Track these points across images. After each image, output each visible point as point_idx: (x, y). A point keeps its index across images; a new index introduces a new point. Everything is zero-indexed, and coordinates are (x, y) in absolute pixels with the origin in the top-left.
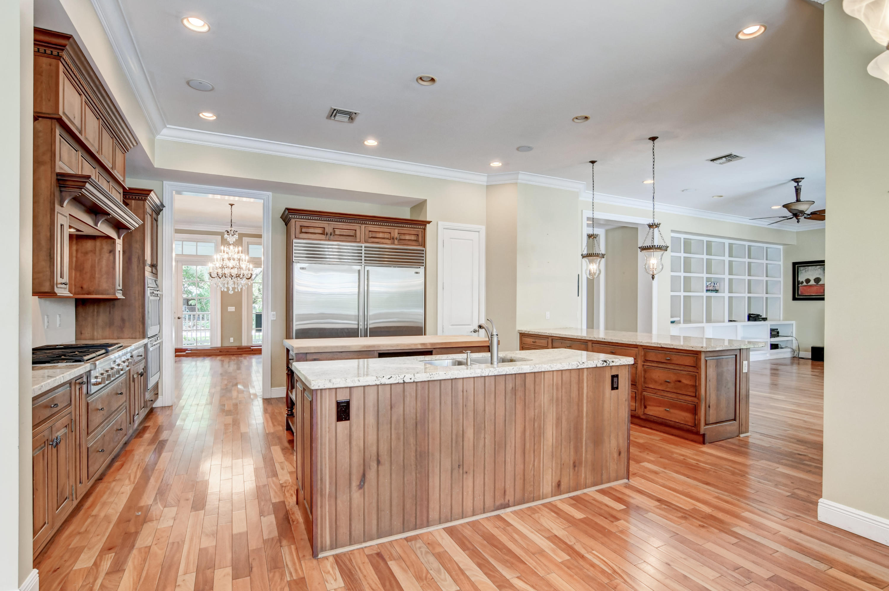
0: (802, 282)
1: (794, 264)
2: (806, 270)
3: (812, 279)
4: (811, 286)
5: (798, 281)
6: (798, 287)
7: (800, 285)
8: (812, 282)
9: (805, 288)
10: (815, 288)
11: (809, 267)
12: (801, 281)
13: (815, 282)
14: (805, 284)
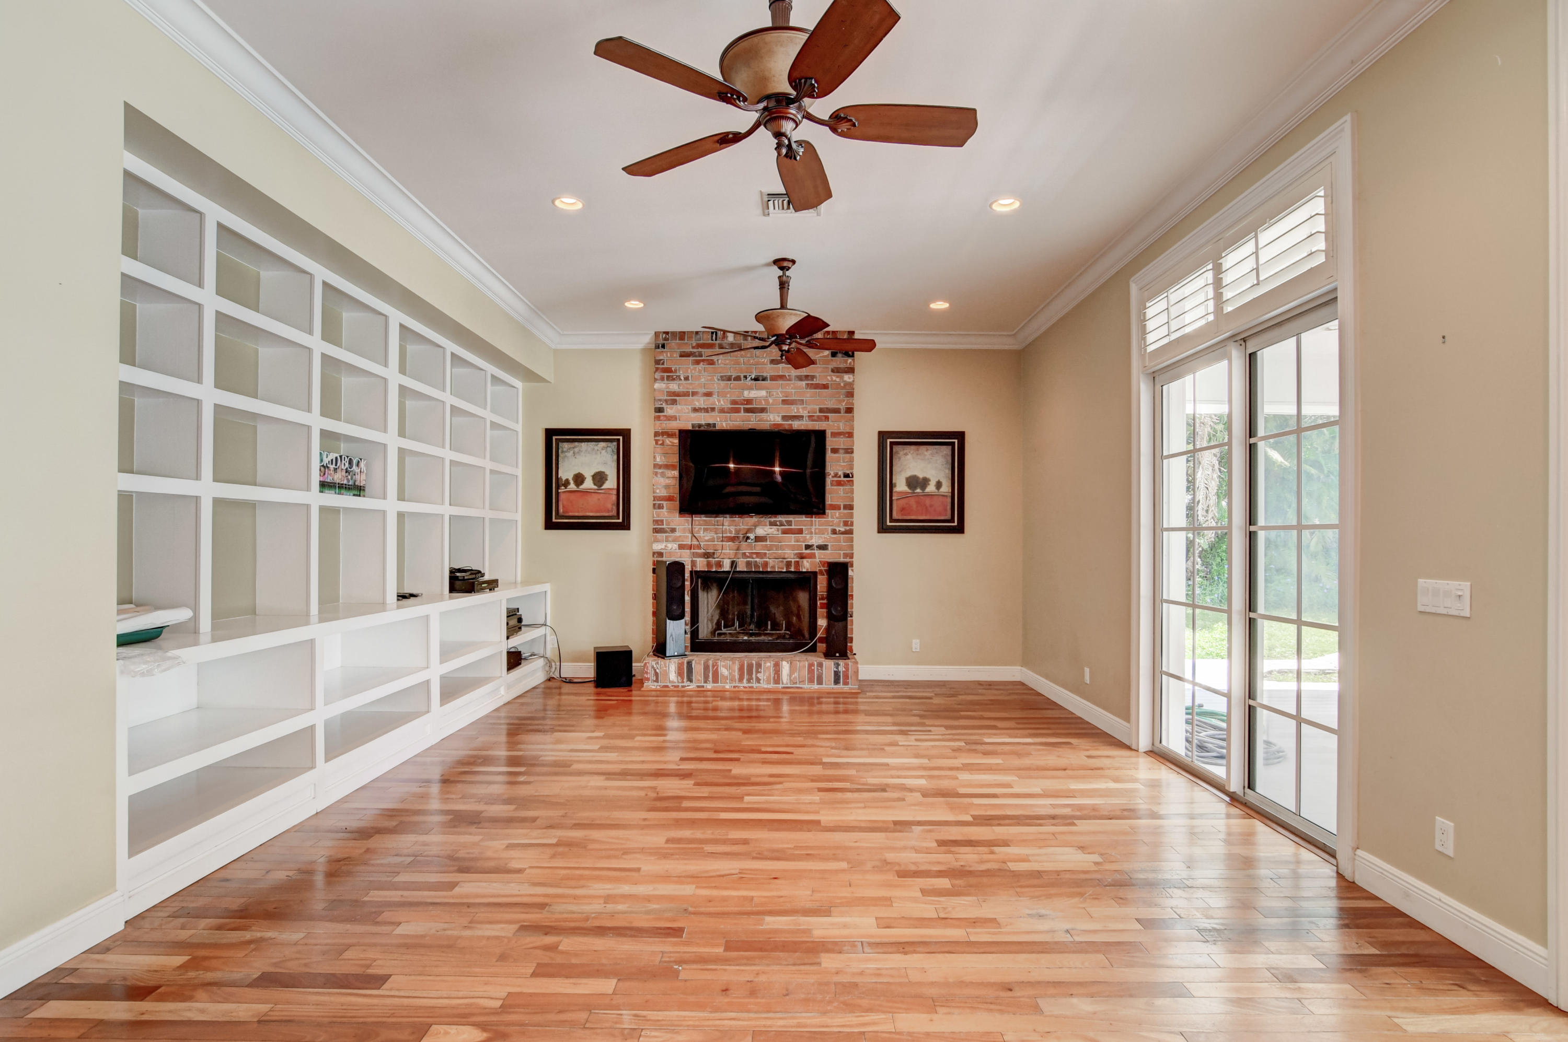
0: (567, 483)
1: (550, 433)
2: (576, 450)
3: (588, 475)
4: (586, 492)
5: (557, 479)
6: (558, 494)
7: (562, 490)
8: (588, 484)
9: (573, 496)
10: (595, 497)
11: (583, 444)
12: (564, 479)
13: (595, 484)
14: (572, 486)
